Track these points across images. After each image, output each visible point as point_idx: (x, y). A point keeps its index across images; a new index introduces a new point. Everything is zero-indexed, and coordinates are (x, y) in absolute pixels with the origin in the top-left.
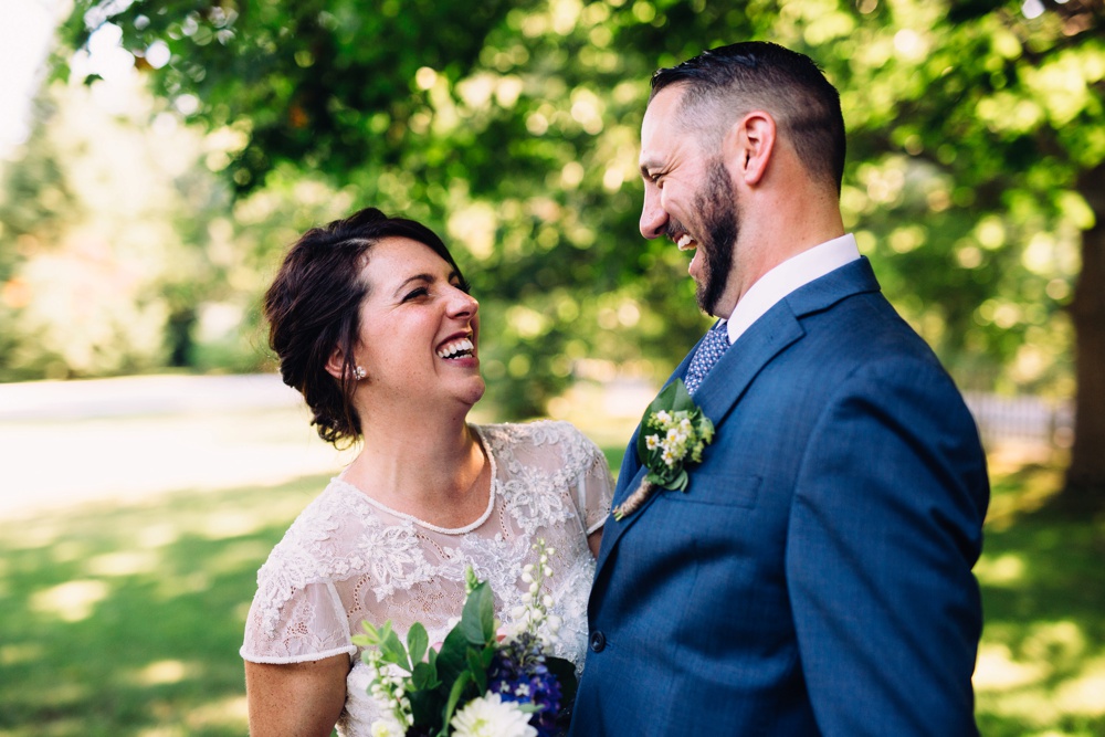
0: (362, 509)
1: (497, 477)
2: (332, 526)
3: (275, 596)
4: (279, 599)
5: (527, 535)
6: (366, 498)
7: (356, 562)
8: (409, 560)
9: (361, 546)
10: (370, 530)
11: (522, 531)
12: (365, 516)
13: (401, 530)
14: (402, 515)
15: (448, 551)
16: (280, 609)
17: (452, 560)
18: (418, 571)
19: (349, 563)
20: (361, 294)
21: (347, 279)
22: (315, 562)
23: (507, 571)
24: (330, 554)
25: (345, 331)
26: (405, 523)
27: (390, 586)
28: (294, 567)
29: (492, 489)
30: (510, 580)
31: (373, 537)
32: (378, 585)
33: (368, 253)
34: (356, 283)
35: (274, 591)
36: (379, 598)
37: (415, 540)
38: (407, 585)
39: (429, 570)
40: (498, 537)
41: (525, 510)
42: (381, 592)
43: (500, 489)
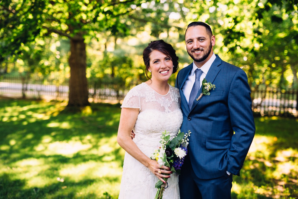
7: (144, 95)
8: (152, 97)
11: (171, 100)
13: (152, 92)
15: (159, 98)
16: (129, 99)
17: (159, 100)
22: (138, 93)
24: (140, 93)
28: (134, 93)
31: (148, 92)
32: (146, 100)
38: (151, 101)
39: (155, 100)
40: (168, 99)
41: (173, 97)
42: (147, 101)
43: (170, 93)
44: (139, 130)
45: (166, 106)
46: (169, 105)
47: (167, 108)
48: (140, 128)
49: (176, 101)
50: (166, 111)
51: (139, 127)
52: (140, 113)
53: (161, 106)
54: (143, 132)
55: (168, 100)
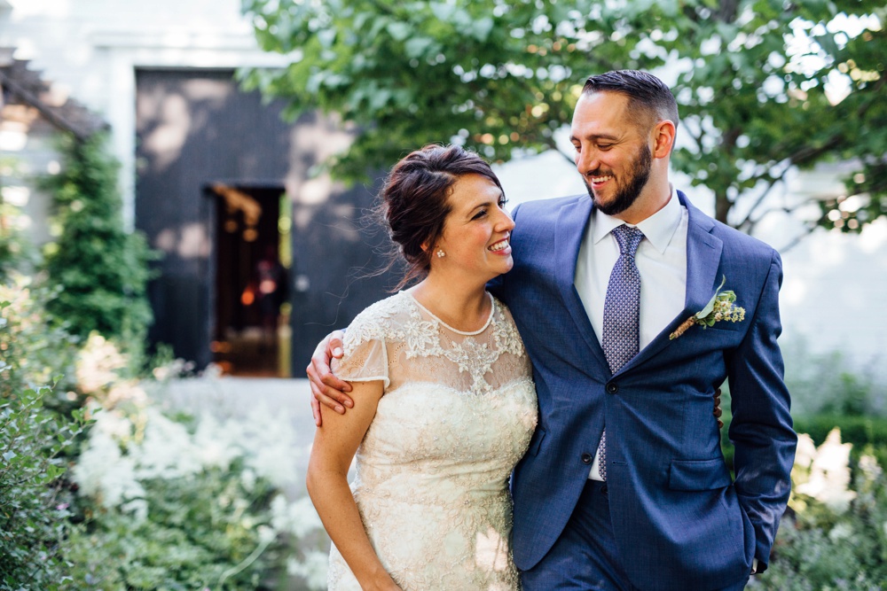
0: (412, 307)
1: (493, 316)
2: (393, 311)
3: (351, 343)
4: (353, 344)
5: (498, 352)
6: (416, 302)
7: (401, 334)
8: (430, 342)
9: (405, 326)
10: (412, 320)
11: (497, 349)
12: (413, 312)
13: (431, 324)
14: (434, 316)
15: (454, 344)
16: (352, 350)
17: (455, 350)
18: (434, 349)
19: (397, 334)
20: (448, 210)
21: (439, 201)
22: (379, 328)
23: (482, 366)
24: (387, 327)
25: (435, 230)
26: (434, 322)
27: (416, 352)
28: (367, 328)
29: (489, 321)
30: (481, 372)
31: (414, 324)
32: (409, 350)
33: (454, 186)
34: (445, 205)
35: (351, 340)
36: (408, 357)
37: (437, 332)
38: (425, 354)
39: (440, 351)
40: (485, 345)
41: (502, 339)
42: (410, 354)
43: (493, 323)
44: (380, 451)
45: (477, 371)
46: (487, 367)
47: (477, 379)
48: (384, 442)
49: (514, 353)
50: (475, 386)
51: (381, 440)
52: (387, 396)
53: (461, 370)
54: (391, 456)
55: (485, 351)
